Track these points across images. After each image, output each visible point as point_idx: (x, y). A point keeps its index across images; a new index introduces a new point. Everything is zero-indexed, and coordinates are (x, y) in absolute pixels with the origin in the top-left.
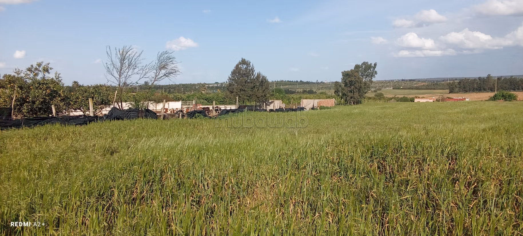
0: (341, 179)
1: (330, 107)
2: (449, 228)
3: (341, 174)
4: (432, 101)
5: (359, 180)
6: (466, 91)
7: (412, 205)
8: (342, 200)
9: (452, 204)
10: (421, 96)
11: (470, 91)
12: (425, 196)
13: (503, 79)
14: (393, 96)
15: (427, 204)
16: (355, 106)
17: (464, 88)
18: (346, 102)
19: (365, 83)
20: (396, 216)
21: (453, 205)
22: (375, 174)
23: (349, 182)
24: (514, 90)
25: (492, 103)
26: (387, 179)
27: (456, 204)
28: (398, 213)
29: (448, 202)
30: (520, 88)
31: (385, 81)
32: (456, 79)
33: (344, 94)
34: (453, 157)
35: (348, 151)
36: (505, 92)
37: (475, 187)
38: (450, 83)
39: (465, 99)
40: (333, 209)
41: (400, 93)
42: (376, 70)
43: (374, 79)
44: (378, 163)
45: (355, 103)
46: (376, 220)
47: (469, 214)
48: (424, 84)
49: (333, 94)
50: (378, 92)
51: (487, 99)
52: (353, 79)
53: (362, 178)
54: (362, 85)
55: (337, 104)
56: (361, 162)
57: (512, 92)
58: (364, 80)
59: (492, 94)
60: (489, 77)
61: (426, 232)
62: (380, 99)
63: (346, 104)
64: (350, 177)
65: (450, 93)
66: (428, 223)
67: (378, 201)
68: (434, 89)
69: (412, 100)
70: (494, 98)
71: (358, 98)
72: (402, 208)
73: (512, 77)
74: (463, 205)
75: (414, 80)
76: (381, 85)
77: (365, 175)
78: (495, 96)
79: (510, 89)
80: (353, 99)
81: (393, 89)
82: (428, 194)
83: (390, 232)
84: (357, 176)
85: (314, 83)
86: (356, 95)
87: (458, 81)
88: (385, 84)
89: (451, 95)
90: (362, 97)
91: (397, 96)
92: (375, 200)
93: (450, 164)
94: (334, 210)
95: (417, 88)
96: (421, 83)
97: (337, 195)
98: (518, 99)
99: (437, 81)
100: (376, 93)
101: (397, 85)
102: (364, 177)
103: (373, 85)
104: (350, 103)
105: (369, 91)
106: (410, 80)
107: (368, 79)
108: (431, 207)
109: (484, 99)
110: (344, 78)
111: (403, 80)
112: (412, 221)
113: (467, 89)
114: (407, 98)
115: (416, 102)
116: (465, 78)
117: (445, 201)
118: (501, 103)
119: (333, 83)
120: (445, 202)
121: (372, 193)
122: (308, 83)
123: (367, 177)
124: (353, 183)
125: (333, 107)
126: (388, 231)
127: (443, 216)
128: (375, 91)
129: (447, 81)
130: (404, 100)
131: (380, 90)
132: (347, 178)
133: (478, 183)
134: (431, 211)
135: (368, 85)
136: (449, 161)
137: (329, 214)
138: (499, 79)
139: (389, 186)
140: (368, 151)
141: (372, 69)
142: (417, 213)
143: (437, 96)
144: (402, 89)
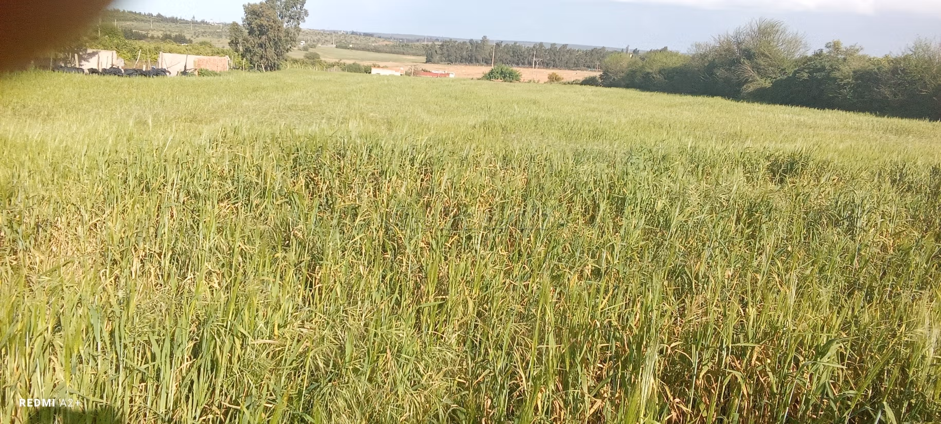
0: (237, 209)
1: (220, 72)
2: (416, 282)
3: (237, 199)
4: (398, 74)
5: (272, 209)
6: (450, 62)
7: (361, 248)
8: (240, 246)
9: (422, 245)
10: (382, 64)
11: (456, 62)
12: (381, 233)
13: (503, 45)
14: (337, 60)
15: (384, 247)
16: (269, 73)
17: (449, 56)
18: (252, 66)
19: (287, 33)
20: (335, 268)
21: (424, 245)
22: (302, 197)
23: (252, 213)
24: (518, 64)
25: (486, 83)
26: (321, 207)
27: (428, 244)
28: (338, 264)
29: (416, 241)
30: (526, 62)
31: (324, 31)
32: (437, 40)
33: (247, 50)
34: (427, 169)
35: (252, 156)
36: (506, 67)
37: (454, 216)
38: (427, 45)
39: (448, 74)
40: (221, 263)
41: (350, 57)
42: (306, 7)
43: (302, 26)
44: (307, 178)
45: (269, 69)
46: (299, 278)
47: (446, 259)
48: (388, 43)
49: (227, 47)
50: (311, 50)
51: (480, 76)
52: (265, 23)
53: (278, 205)
54: (282, 35)
55: (234, 68)
56: (277, 178)
57: (515, 69)
58: (285, 26)
59: (487, 69)
60: (484, 40)
61: (381, 291)
62: (313, 64)
63: (251, 68)
64: (254, 204)
65: (426, 62)
66: (384, 277)
67: (305, 244)
68: (403, 54)
69: (368, 71)
70: (490, 76)
71: (274, 59)
72: (344, 255)
73: (515, 43)
74: (437, 243)
75: (371, 35)
76: (315, 38)
77: (284, 200)
78: (492, 72)
79: (512, 63)
80: (264, 60)
81: (337, 47)
82: (387, 229)
83: (323, 297)
84: (268, 202)
85: (187, 22)
86: (271, 53)
87: (441, 43)
88: (323, 36)
89: (429, 67)
90: (281, 57)
91: (342, 61)
92: (300, 243)
93: (422, 180)
94: (223, 265)
95: (376, 50)
96: (383, 41)
97: (230, 238)
98: (522, 80)
99: (408, 40)
100: (307, 52)
101: (344, 41)
102: (281, 204)
103: (300, 37)
104: (259, 66)
105: (294, 48)
106: (366, 35)
107: (293, 24)
108: (390, 250)
109: (475, 77)
110: (247, 19)
111: (353, 33)
112: (360, 274)
113: (453, 58)
114: (359, 65)
115: (373, 75)
116: (451, 40)
117: (412, 239)
118: (499, 83)
119: (225, 25)
120: (413, 242)
121: (296, 232)
122: (174, 20)
123: (287, 202)
124: (261, 215)
125: (227, 72)
126: (320, 294)
127: (408, 264)
128: (305, 49)
129: (424, 41)
130: (354, 69)
131: (314, 46)
132: (249, 206)
133: (459, 209)
134: (389, 256)
135: (292, 34)
136: (422, 175)
137: (214, 275)
138: (498, 45)
139: (325, 218)
140: (288, 156)
141: (299, 6)
142: (369, 263)
143: (407, 65)
144: (352, 49)
